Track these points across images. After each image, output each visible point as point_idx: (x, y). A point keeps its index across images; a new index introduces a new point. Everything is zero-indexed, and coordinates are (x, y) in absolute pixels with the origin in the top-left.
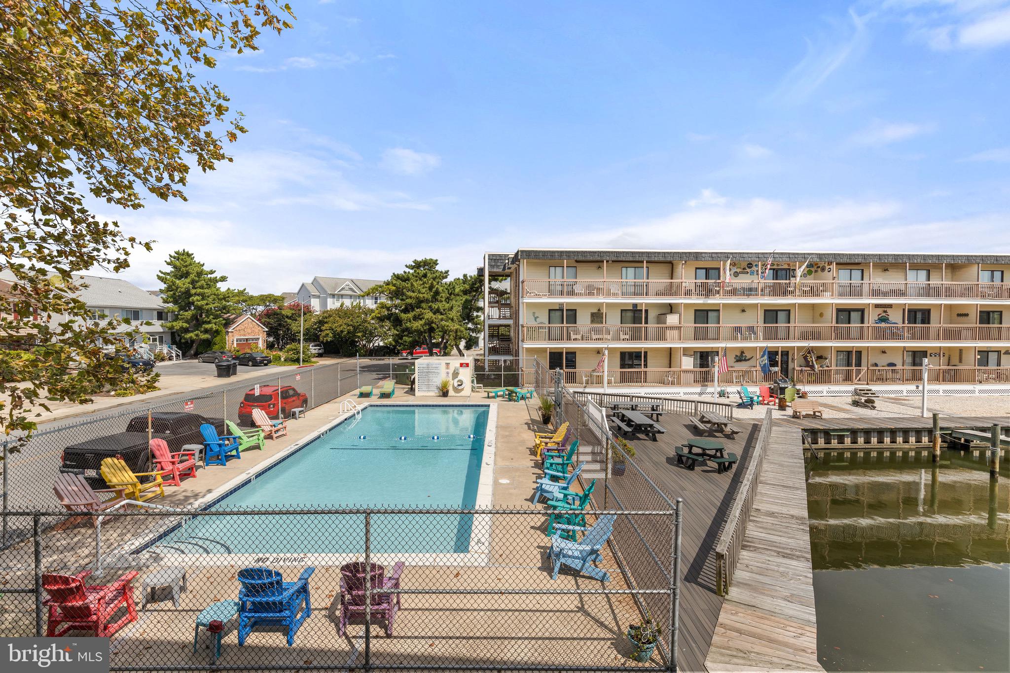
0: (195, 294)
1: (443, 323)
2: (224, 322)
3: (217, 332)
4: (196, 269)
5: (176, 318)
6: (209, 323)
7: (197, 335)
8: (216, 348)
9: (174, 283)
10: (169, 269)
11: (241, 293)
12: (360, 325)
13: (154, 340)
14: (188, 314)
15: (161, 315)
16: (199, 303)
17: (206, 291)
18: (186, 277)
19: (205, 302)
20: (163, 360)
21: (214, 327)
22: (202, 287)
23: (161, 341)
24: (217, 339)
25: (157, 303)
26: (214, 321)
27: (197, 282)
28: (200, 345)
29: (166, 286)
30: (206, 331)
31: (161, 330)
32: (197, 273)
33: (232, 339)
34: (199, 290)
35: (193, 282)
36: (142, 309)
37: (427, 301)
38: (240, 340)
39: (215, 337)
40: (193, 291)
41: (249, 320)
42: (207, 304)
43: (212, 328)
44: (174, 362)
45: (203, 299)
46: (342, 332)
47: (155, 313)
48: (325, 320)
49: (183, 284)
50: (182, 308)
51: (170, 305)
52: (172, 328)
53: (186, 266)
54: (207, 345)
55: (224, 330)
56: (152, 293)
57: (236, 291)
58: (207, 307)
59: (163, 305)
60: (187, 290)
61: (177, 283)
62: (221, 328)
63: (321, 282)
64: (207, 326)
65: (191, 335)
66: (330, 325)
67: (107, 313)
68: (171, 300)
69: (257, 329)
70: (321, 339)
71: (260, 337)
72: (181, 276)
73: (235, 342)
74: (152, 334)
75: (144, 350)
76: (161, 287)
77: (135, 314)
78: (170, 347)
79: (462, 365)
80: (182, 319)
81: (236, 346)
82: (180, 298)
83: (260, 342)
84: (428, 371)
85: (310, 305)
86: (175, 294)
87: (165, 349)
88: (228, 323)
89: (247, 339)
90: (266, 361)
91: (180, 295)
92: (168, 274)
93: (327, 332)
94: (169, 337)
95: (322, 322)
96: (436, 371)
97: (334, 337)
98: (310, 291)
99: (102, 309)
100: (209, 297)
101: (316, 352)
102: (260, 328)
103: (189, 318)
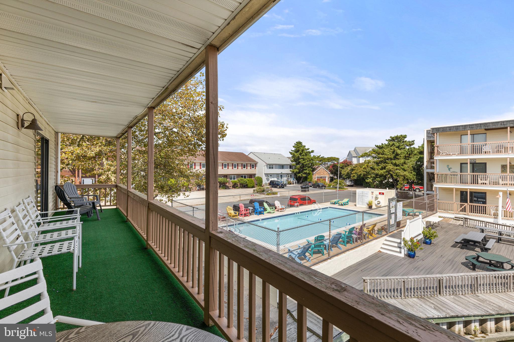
0: (301, 158)
1: (397, 171)
2: (312, 169)
3: (309, 174)
4: (302, 148)
5: (295, 169)
6: (306, 170)
7: (302, 175)
8: (308, 180)
9: (294, 155)
10: (293, 149)
12: (369, 171)
13: (288, 176)
14: (298, 166)
15: (291, 167)
16: (302, 162)
18: (298, 152)
19: (304, 161)
20: (291, 184)
21: (307, 171)
22: (303, 156)
23: (291, 177)
24: (309, 177)
25: (289, 162)
26: (308, 169)
27: (302, 153)
28: (303, 179)
29: (292, 156)
30: (306, 173)
31: (291, 172)
32: (302, 150)
33: (315, 177)
35: (300, 154)
36: (285, 165)
37: (391, 159)
38: (319, 177)
39: (308, 176)
41: (322, 169)
42: (305, 162)
43: (306, 172)
45: (304, 160)
46: (360, 174)
47: (289, 166)
48: (354, 169)
49: (297, 155)
50: (297, 164)
51: (294, 163)
52: (293, 172)
53: (298, 148)
54: (306, 178)
56: (289, 158)
57: (317, 156)
58: (305, 163)
59: (292, 163)
60: (299, 157)
61: (296, 154)
62: (311, 172)
63: (358, 150)
64: (305, 171)
65: (300, 175)
66: (356, 171)
67: (274, 166)
68: (293, 161)
69: (325, 173)
70: (352, 178)
71: (327, 176)
72: (297, 151)
73: (316, 178)
74: (288, 174)
75: (285, 180)
76: (291, 156)
77: (282, 167)
78: (293, 179)
79: (380, 193)
80: (297, 168)
81: (316, 180)
82: (296, 160)
83: (327, 178)
84: (362, 195)
85: (352, 161)
86: (295, 159)
87: (291, 180)
88: (314, 170)
89: (321, 177)
90: (324, 187)
91: (296, 159)
92: (293, 151)
93: (354, 174)
94: (293, 175)
95: (352, 170)
96: (366, 195)
97: (358, 177)
98: (352, 154)
99: (273, 165)
100: (306, 159)
101: (350, 184)
102: (327, 172)
103: (299, 168)
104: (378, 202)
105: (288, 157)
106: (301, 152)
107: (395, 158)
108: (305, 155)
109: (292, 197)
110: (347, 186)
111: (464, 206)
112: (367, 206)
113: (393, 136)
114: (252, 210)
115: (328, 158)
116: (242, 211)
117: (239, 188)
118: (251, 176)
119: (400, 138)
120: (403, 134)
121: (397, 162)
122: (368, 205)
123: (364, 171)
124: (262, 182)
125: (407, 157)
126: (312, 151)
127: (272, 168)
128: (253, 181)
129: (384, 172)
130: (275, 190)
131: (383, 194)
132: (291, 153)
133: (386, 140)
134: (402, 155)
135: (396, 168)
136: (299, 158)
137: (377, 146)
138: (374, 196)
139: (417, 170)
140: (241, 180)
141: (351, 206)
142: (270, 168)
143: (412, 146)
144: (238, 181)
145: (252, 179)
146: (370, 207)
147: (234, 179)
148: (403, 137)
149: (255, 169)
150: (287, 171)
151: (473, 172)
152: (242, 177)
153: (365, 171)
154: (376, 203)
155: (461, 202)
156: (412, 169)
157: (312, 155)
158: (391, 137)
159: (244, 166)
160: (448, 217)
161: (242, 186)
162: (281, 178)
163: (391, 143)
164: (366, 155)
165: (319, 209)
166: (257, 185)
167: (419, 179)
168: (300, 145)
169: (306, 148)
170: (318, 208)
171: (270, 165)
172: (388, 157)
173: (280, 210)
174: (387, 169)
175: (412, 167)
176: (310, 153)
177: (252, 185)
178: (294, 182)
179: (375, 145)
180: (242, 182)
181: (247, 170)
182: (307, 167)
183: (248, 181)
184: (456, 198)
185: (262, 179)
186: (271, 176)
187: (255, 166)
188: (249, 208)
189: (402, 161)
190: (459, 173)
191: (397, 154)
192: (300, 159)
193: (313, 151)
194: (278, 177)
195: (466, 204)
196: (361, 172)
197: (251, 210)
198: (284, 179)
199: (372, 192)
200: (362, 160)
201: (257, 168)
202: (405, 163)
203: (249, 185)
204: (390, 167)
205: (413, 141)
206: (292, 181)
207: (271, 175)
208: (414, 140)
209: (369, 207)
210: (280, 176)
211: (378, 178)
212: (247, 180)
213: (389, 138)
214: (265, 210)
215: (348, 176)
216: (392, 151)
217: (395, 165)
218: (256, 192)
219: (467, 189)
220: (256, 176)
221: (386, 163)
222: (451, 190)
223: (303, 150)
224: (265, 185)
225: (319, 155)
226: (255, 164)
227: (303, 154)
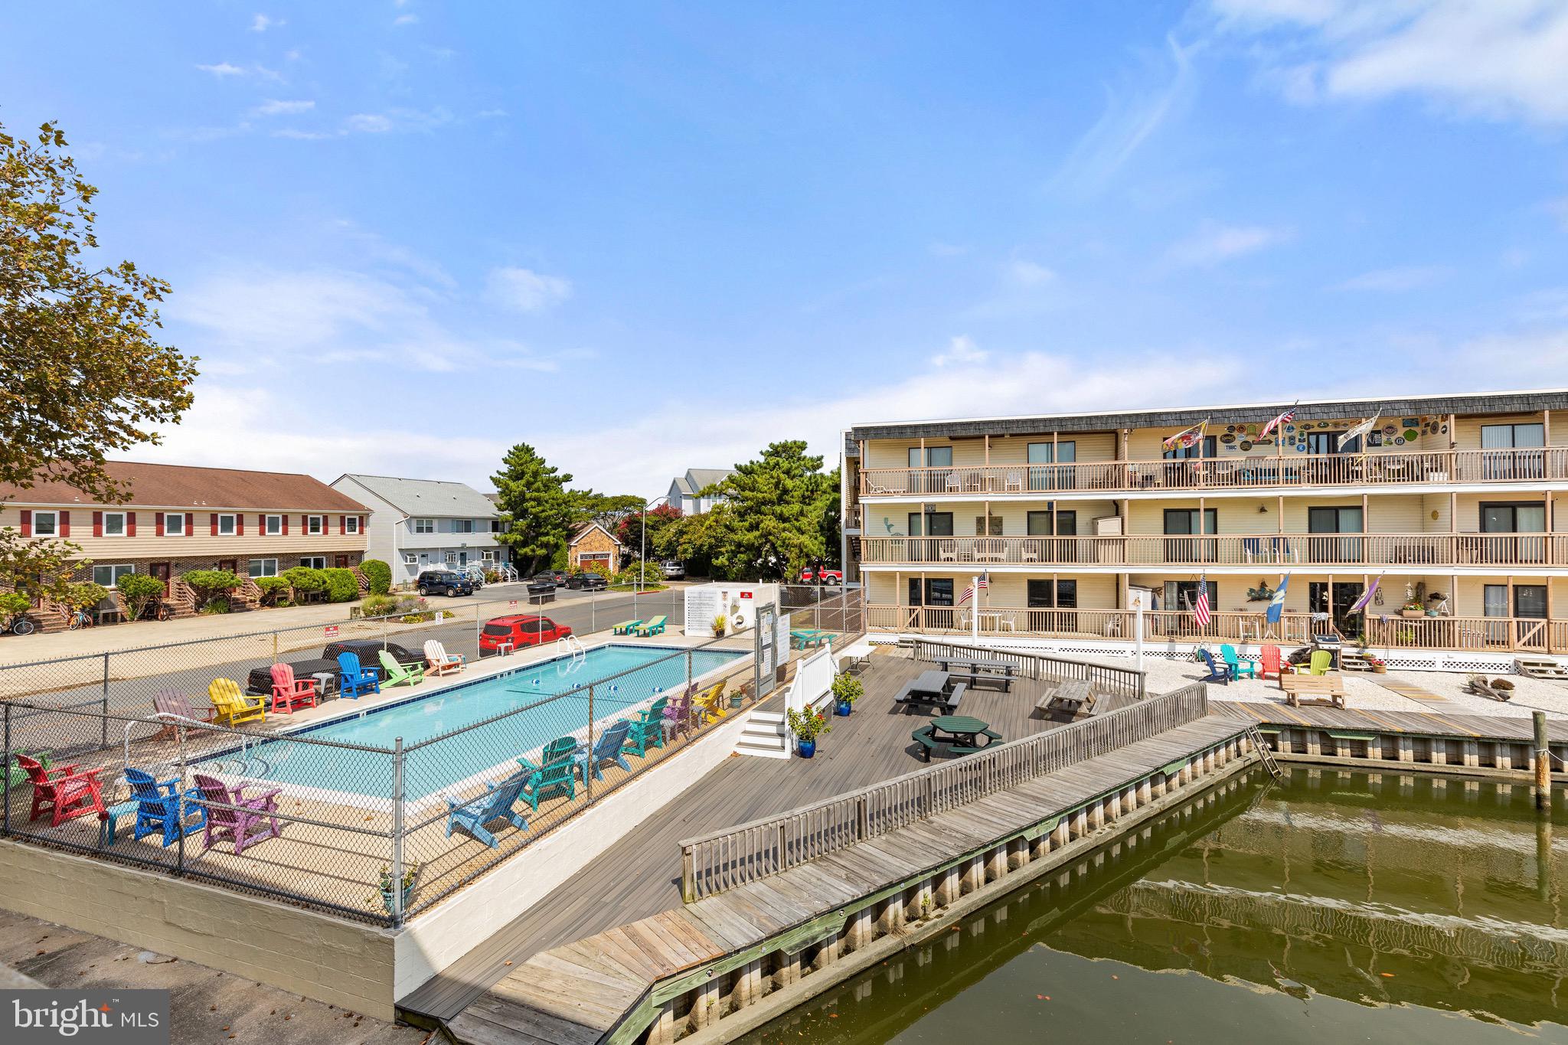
0: (531, 499)
2: (565, 533)
3: (557, 546)
4: (533, 467)
5: (511, 531)
6: (547, 534)
7: (533, 551)
8: (555, 566)
9: (507, 486)
10: (505, 468)
11: (586, 495)
13: (489, 556)
14: (523, 524)
15: (496, 526)
16: (533, 510)
17: (542, 494)
18: (522, 478)
19: (541, 508)
20: (496, 581)
21: (551, 539)
22: (538, 490)
23: (497, 557)
24: (557, 556)
25: (491, 511)
26: (553, 531)
27: (533, 483)
28: (539, 562)
29: (500, 489)
30: (546, 545)
31: (496, 544)
32: (533, 473)
33: (575, 556)
34: (535, 494)
35: (528, 485)
36: (475, 519)
37: (772, 503)
38: (585, 556)
39: (555, 552)
40: (528, 496)
41: (597, 530)
42: (543, 511)
43: (548, 542)
44: (509, 583)
45: (539, 504)
46: (702, 546)
47: (490, 524)
49: (516, 486)
50: (517, 517)
51: (507, 513)
52: (505, 542)
53: (522, 465)
54: (546, 562)
55: (565, 544)
56: (490, 496)
58: (543, 515)
59: (499, 513)
60: (522, 494)
61: (512, 485)
62: (561, 541)
63: (695, 477)
64: (544, 539)
65: (527, 550)
66: (689, 537)
67: (435, 525)
68: (505, 507)
69: (607, 542)
70: (679, 555)
71: (611, 552)
72: (517, 476)
73: (579, 559)
74: (486, 549)
75: (476, 569)
76: (495, 490)
77: (466, 525)
78: (506, 565)
79: (742, 595)
80: (517, 530)
81: (579, 564)
82: (515, 504)
83: (611, 559)
84: (701, 603)
85: (680, 509)
86: (510, 499)
87: (499, 568)
88: (571, 535)
89: (594, 555)
90: (601, 584)
91: (515, 501)
92: (503, 474)
93: (685, 546)
94: (504, 553)
95: (681, 533)
96: (710, 603)
97: (695, 553)
98: (682, 489)
99: (430, 519)
100: (547, 502)
101: (674, 573)
102: (611, 541)
103: (524, 528)
104: (737, 618)
105: (486, 495)
106: (532, 479)
107: (781, 500)
108: (542, 488)
109: (491, 623)
110: (667, 580)
111: (916, 612)
112: (712, 633)
113: (776, 443)
114: (329, 681)
115: (614, 498)
116: (283, 691)
117: (291, 605)
118: (342, 559)
119: (791, 448)
120: (800, 439)
121: (786, 510)
122: (714, 628)
123: (710, 537)
124: (388, 577)
125: (806, 500)
126: (565, 476)
127: (430, 530)
128: (353, 575)
129: (755, 537)
130: (434, 602)
131: (750, 595)
132: (496, 482)
133: (761, 453)
134: (795, 494)
135: (782, 526)
136: (522, 498)
137: (739, 468)
138: (729, 603)
139: (829, 530)
140: (301, 574)
141: (670, 638)
142: (420, 530)
143: (818, 472)
144: (288, 578)
145: (350, 569)
146: (720, 634)
147: (270, 571)
148: (799, 447)
149: (361, 532)
150: (487, 538)
151: (931, 534)
152: (305, 563)
153: (714, 537)
154: (735, 622)
155: (910, 605)
156: (818, 528)
157: (566, 487)
158: (772, 446)
159: (313, 525)
160: (887, 641)
161: (306, 596)
162: (463, 562)
163: (773, 461)
164: (711, 491)
165: (577, 655)
166: (368, 589)
167: (832, 553)
168: (527, 457)
169: (548, 465)
170: (574, 652)
171: (419, 519)
172: (764, 498)
173: (441, 672)
174: (763, 529)
175: (818, 522)
176: (559, 481)
177: (347, 592)
178: (509, 575)
179: (736, 465)
180: (305, 580)
181: (325, 537)
182: (550, 527)
183: (333, 576)
184: (902, 592)
185: (388, 567)
186: (423, 556)
187: (361, 525)
188: (315, 675)
189: (796, 507)
190: (907, 538)
191: (785, 491)
192: (527, 501)
193: (568, 478)
194: (452, 558)
195: (919, 608)
196: (701, 537)
197: (323, 683)
198: (474, 567)
199: (725, 593)
200: (706, 506)
201: (367, 530)
202: (802, 513)
203: (335, 593)
204: (769, 523)
205: (820, 458)
206: (500, 570)
207: (425, 554)
208: (822, 457)
209: (717, 633)
210: (458, 556)
211: (742, 553)
212: (326, 573)
213: (767, 448)
214: (384, 675)
215: (671, 551)
216: (774, 481)
217: (782, 518)
218: (362, 614)
219: (920, 573)
220: (367, 558)
221: (762, 513)
222: (890, 576)
223: (535, 474)
224: (401, 588)
225: (586, 490)
226: (361, 518)
227: (535, 486)
